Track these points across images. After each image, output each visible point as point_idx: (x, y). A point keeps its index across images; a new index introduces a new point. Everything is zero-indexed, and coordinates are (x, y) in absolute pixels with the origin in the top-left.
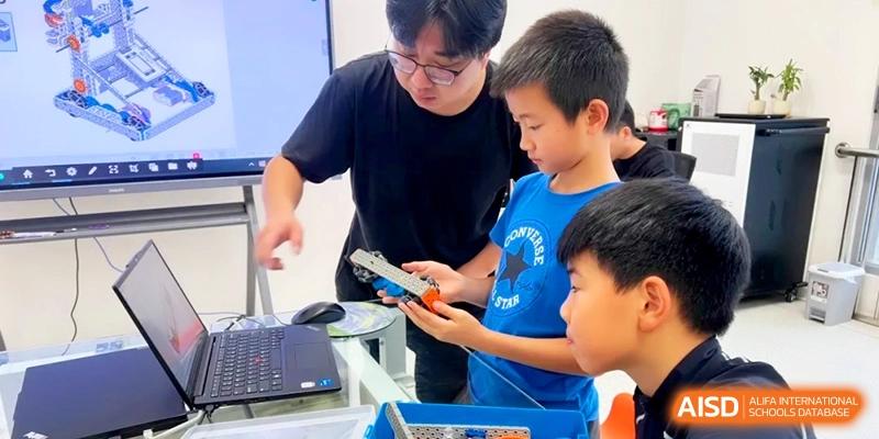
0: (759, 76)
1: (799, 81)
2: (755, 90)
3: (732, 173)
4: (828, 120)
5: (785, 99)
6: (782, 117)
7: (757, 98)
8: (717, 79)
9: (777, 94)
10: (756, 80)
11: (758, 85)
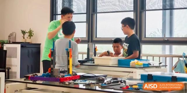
0: (24, 32)
1: (33, 34)
2: (23, 36)
3: (16, 57)
4: (41, 44)
5: (30, 38)
6: (29, 43)
7: (24, 38)
8: (15, 33)
9: (28, 37)
10: (23, 33)
11: (24, 35)
